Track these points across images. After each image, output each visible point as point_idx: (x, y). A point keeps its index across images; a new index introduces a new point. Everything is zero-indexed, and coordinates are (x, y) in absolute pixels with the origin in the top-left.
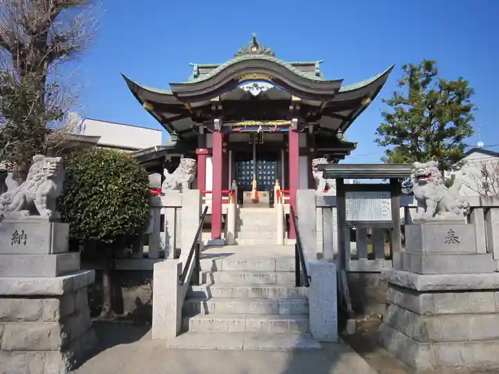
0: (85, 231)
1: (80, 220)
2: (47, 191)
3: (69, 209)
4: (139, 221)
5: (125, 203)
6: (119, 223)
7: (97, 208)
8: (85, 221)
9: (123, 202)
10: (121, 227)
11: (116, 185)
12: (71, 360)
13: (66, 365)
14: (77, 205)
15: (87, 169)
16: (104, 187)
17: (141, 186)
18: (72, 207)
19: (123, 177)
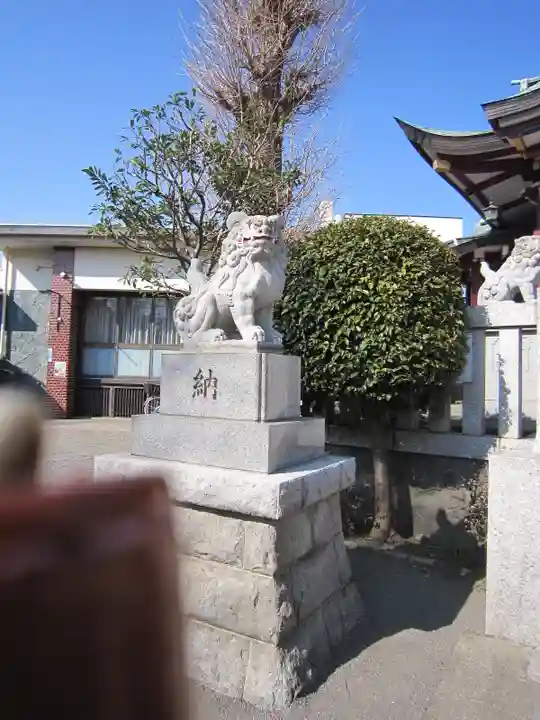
0: (337, 375)
1: (329, 354)
2: (252, 286)
3: (308, 333)
4: (443, 356)
5: (413, 319)
6: (403, 359)
7: (359, 329)
8: (338, 355)
9: (410, 316)
10: (406, 368)
11: (394, 281)
12: (299, 671)
13: (289, 682)
14: (322, 323)
15: (338, 254)
16: (371, 286)
17: (447, 282)
18: (313, 330)
19: (409, 264)
